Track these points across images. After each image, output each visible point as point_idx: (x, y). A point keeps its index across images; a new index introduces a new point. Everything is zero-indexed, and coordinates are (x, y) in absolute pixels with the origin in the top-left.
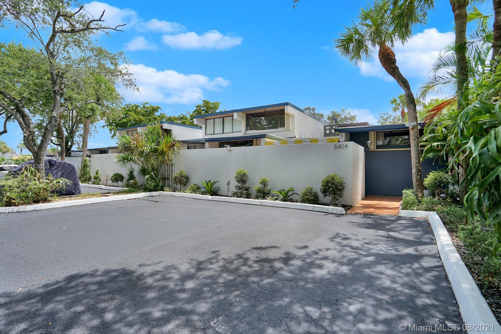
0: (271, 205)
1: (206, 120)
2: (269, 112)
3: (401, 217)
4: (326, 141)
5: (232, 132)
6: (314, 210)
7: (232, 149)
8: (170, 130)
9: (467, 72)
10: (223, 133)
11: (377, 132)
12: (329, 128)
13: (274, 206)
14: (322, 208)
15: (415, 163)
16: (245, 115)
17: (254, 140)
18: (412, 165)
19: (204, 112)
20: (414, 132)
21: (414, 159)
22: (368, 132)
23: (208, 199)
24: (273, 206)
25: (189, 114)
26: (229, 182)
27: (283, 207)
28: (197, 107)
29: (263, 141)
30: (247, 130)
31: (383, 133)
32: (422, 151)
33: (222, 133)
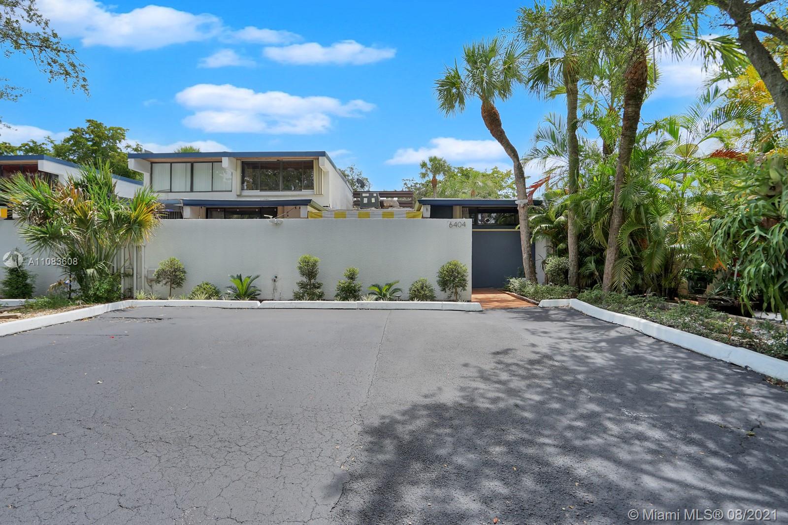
0: (378, 308)
1: (152, 163)
2: (284, 162)
3: (544, 307)
4: (405, 215)
5: (212, 191)
6: (443, 309)
7: (282, 222)
8: (57, 176)
9: (578, 151)
10: (192, 191)
11: (463, 207)
12: (368, 195)
13: (384, 308)
14: (454, 305)
15: (526, 248)
16: (239, 163)
17: (280, 208)
18: (523, 249)
19: (90, 143)
20: (525, 210)
21: (526, 243)
22: (452, 207)
23: (255, 307)
24: (381, 308)
25: (52, 142)
26: (276, 277)
27: (397, 308)
28: (76, 131)
29: (304, 210)
30: (243, 189)
31: (468, 209)
32: (531, 234)
33: (189, 189)
